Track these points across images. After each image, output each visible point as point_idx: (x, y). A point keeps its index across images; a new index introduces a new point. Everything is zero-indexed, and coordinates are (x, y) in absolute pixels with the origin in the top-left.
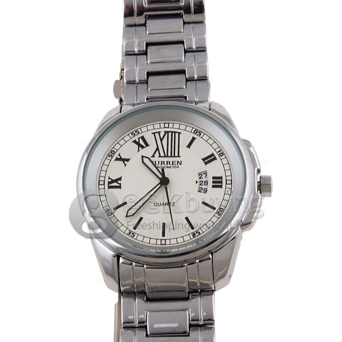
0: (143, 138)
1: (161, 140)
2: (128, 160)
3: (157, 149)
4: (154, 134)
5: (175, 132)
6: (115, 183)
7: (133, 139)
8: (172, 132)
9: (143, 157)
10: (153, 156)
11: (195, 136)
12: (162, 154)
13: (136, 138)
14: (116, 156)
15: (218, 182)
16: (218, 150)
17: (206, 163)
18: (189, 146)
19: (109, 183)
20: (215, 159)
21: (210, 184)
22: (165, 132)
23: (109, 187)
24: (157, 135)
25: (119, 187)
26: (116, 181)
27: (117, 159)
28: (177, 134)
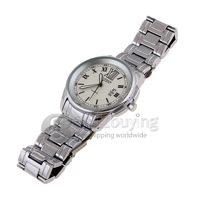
0: (107, 68)
1: (112, 72)
2: (96, 72)
3: (108, 74)
4: (111, 69)
5: (118, 72)
6: (86, 77)
7: (103, 67)
8: (117, 72)
9: (101, 73)
10: (104, 76)
11: (123, 77)
12: (108, 77)
13: (104, 67)
14: (94, 69)
15: (117, 95)
16: (126, 85)
17: (118, 87)
18: (118, 79)
19: (84, 75)
20: (123, 88)
21: (114, 94)
22: (115, 70)
23: (83, 77)
24: (112, 70)
25: (86, 79)
26: (87, 76)
27: (93, 70)
28: (118, 73)
